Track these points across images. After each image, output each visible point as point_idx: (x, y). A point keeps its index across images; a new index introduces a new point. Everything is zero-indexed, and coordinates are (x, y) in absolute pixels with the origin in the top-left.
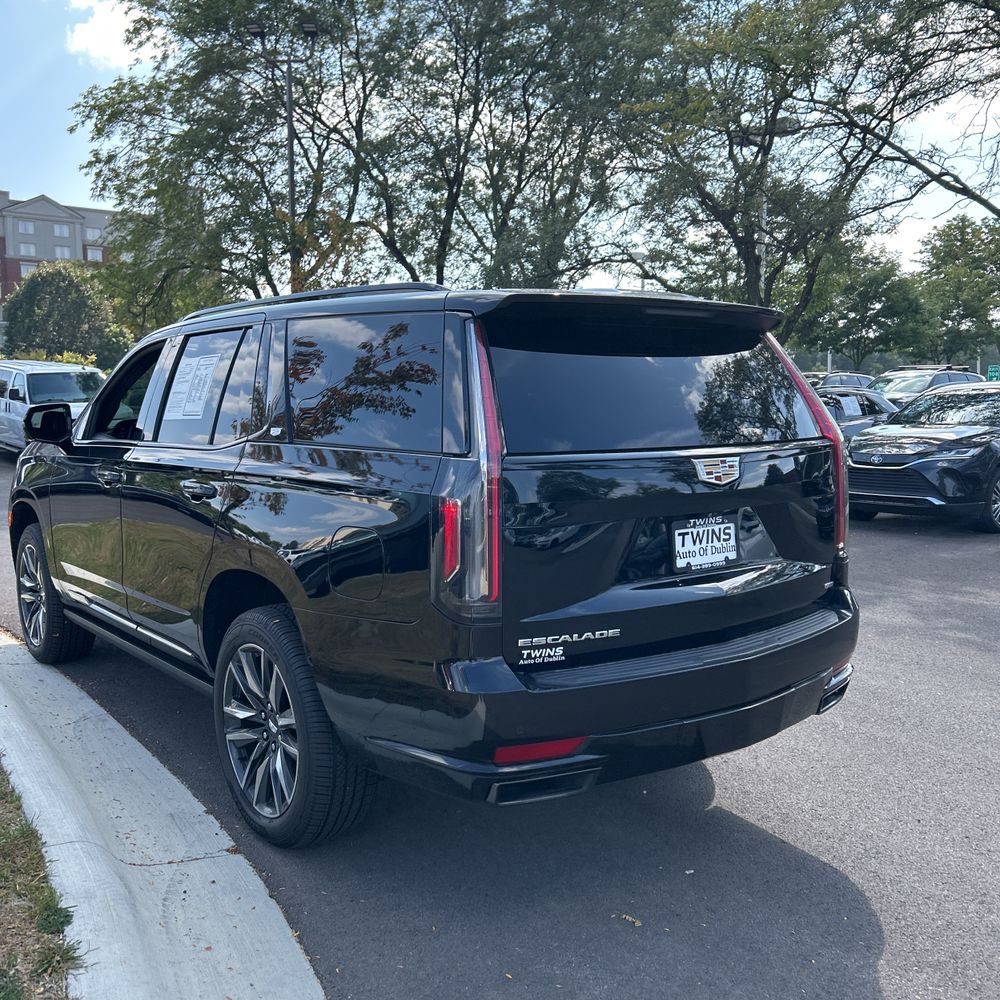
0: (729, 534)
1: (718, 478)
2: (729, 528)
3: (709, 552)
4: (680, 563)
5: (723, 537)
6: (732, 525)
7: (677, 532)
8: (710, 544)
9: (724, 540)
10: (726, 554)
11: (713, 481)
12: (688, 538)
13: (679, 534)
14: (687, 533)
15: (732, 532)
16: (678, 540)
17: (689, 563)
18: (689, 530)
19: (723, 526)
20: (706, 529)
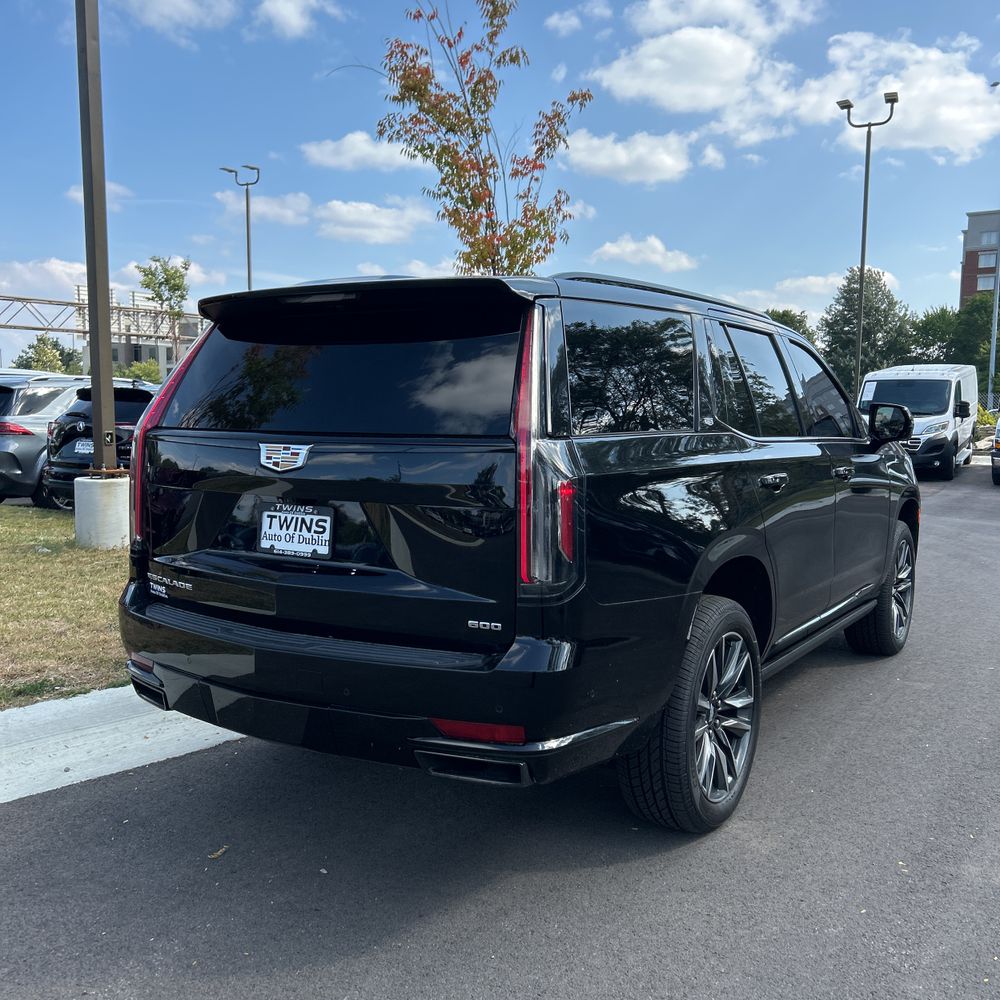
0: (324, 528)
1: (276, 464)
2: (325, 521)
3: (296, 539)
4: (265, 544)
5: (314, 528)
6: (328, 519)
7: (266, 514)
8: (298, 532)
9: (315, 532)
10: (315, 547)
11: (271, 466)
12: (276, 522)
13: (269, 516)
14: (275, 517)
15: (328, 526)
16: (266, 521)
17: (272, 546)
18: (278, 514)
19: (316, 518)
20: (295, 516)
